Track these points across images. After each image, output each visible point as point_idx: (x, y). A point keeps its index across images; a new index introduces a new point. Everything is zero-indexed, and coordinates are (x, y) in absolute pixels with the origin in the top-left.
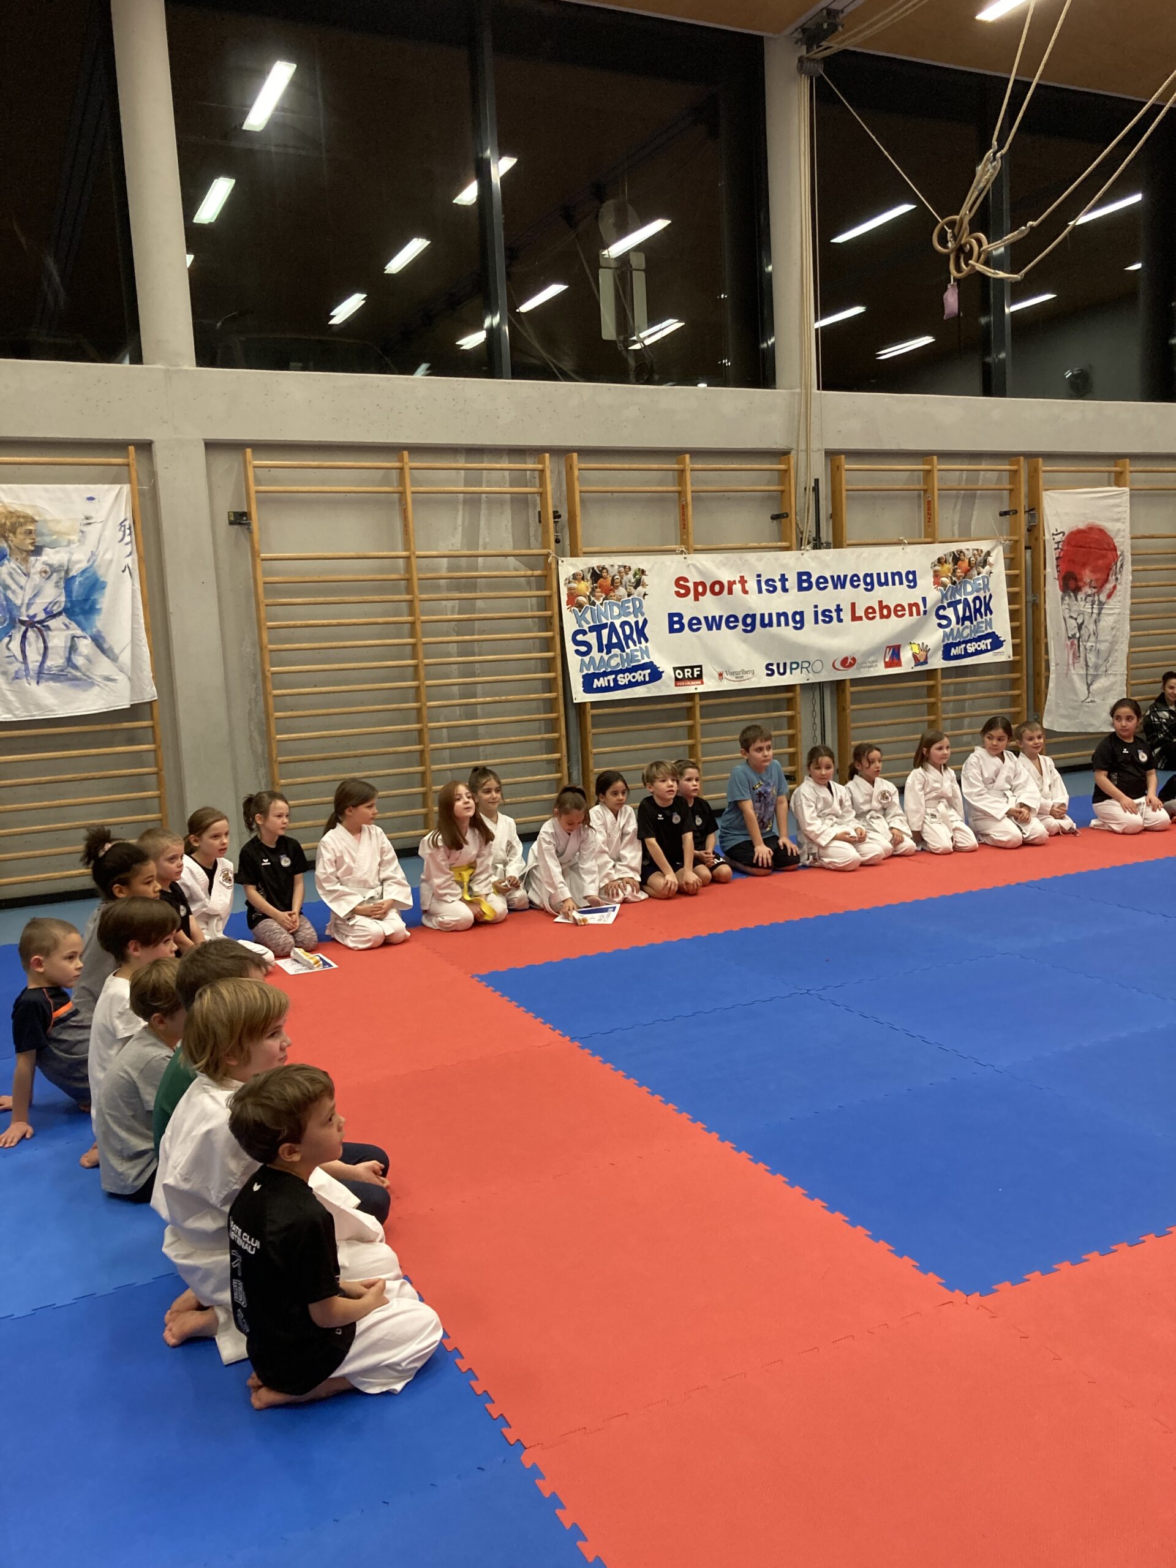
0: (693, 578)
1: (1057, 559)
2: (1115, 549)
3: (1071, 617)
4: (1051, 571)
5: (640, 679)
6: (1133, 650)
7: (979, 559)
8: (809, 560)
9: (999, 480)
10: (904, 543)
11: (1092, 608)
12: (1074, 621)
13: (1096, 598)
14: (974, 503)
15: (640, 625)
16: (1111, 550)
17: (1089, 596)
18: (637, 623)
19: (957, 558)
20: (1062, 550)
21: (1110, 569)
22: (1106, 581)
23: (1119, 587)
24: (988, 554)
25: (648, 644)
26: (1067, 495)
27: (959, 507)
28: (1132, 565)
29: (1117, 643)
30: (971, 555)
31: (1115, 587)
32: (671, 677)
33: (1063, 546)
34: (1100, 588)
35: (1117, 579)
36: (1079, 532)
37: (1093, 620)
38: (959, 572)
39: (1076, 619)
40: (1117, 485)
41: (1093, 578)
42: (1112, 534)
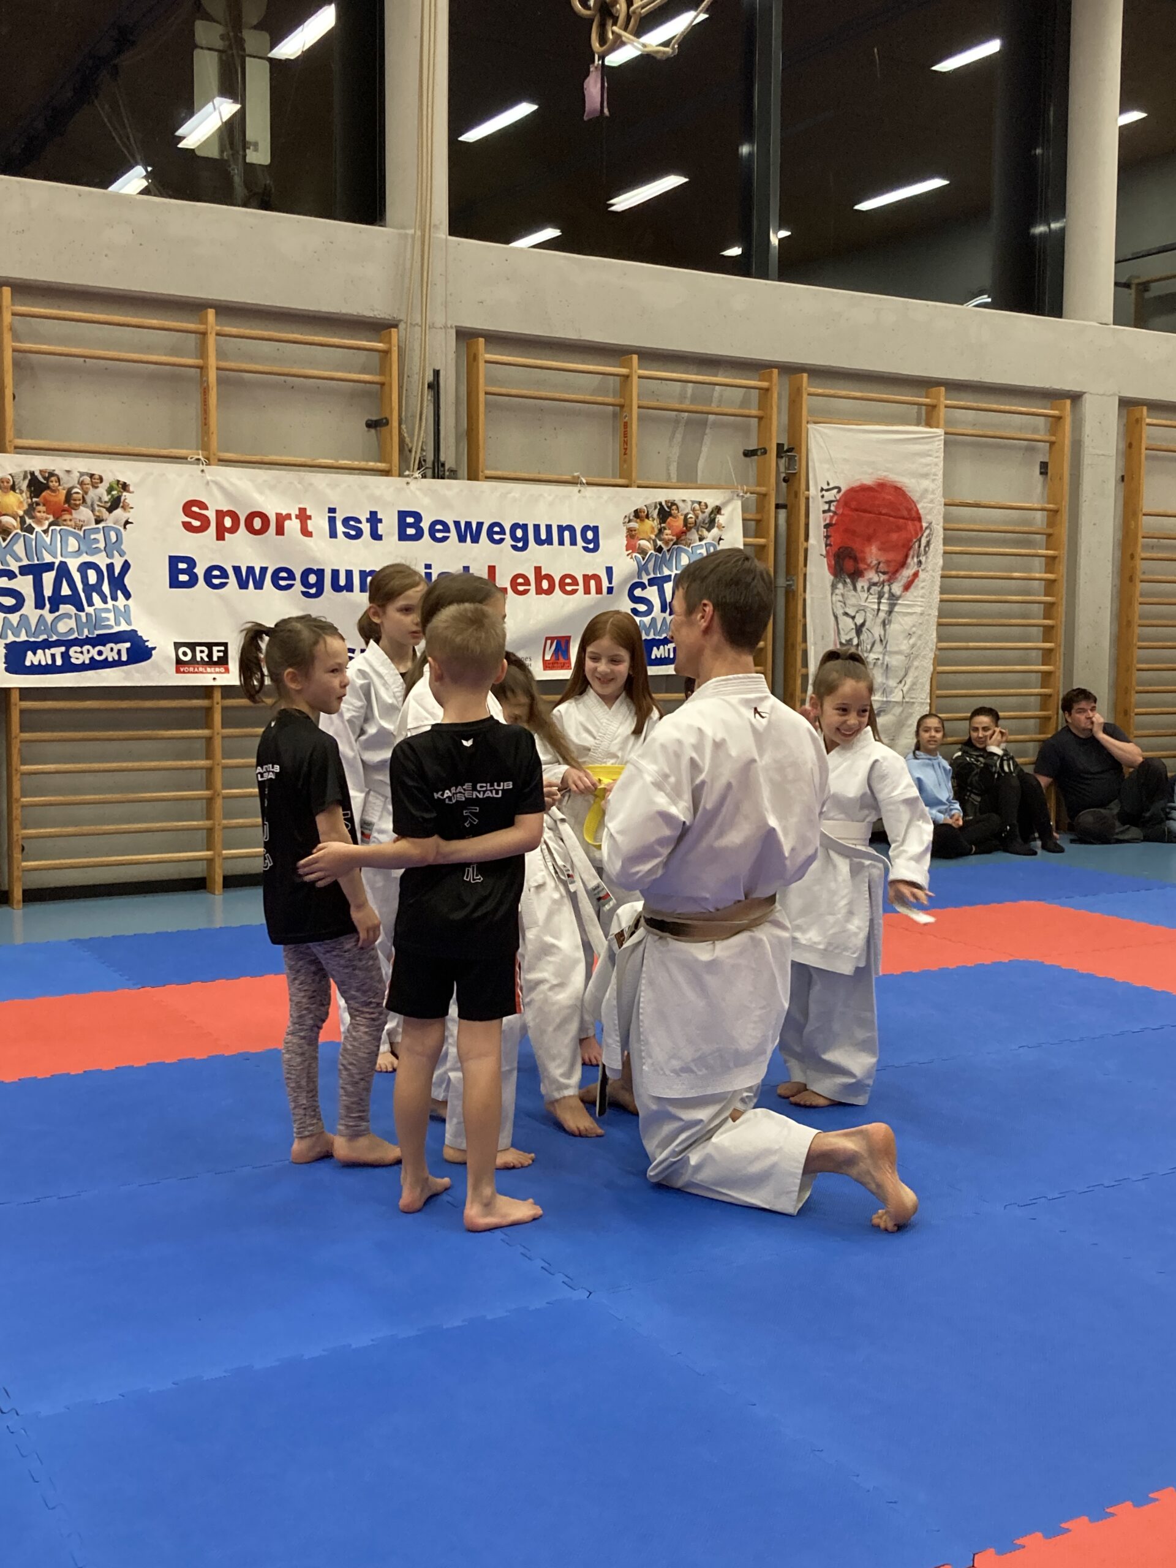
0: (216, 503)
1: (826, 526)
2: (919, 519)
3: (846, 614)
4: (816, 543)
5: (112, 656)
6: (940, 668)
7: (701, 516)
8: (418, 493)
9: (744, 403)
10: (582, 483)
11: (879, 603)
12: (850, 620)
13: (886, 589)
14: (704, 434)
15: (117, 571)
16: (913, 520)
17: (875, 584)
18: (110, 567)
19: (665, 513)
20: (835, 513)
21: (910, 548)
22: (903, 564)
23: (922, 575)
24: (718, 510)
25: (130, 602)
26: (849, 434)
27: (679, 436)
28: (945, 544)
29: (917, 657)
30: (688, 510)
31: (916, 575)
32: (168, 658)
33: (836, 507)
34: (892, 574)
35: (920, 562)
36: (863, 489)
37: (879, 620)
38: (668, 534)
39: (853, 618)
40: (928, 424)
41: (882, 559)
42: (915, 497)
